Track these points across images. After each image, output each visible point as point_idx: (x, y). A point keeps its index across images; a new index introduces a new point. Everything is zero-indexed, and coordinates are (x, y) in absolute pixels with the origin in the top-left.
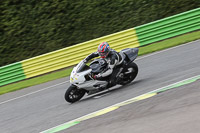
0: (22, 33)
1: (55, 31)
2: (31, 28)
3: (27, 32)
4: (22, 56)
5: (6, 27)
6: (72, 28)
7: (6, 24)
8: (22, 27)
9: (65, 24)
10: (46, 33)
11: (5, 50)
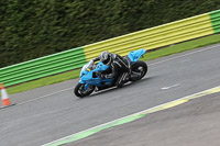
0: (85, 16)
1: (121, 14)
2: (95, 10)
3: (91, 14)
4: (84, 41)
5: (67, 8)
6: (140, 12)
7: (68, 5)
8: (85, 9)
9: (132, 7)
10: (111, 16)
11: (66, 33)
